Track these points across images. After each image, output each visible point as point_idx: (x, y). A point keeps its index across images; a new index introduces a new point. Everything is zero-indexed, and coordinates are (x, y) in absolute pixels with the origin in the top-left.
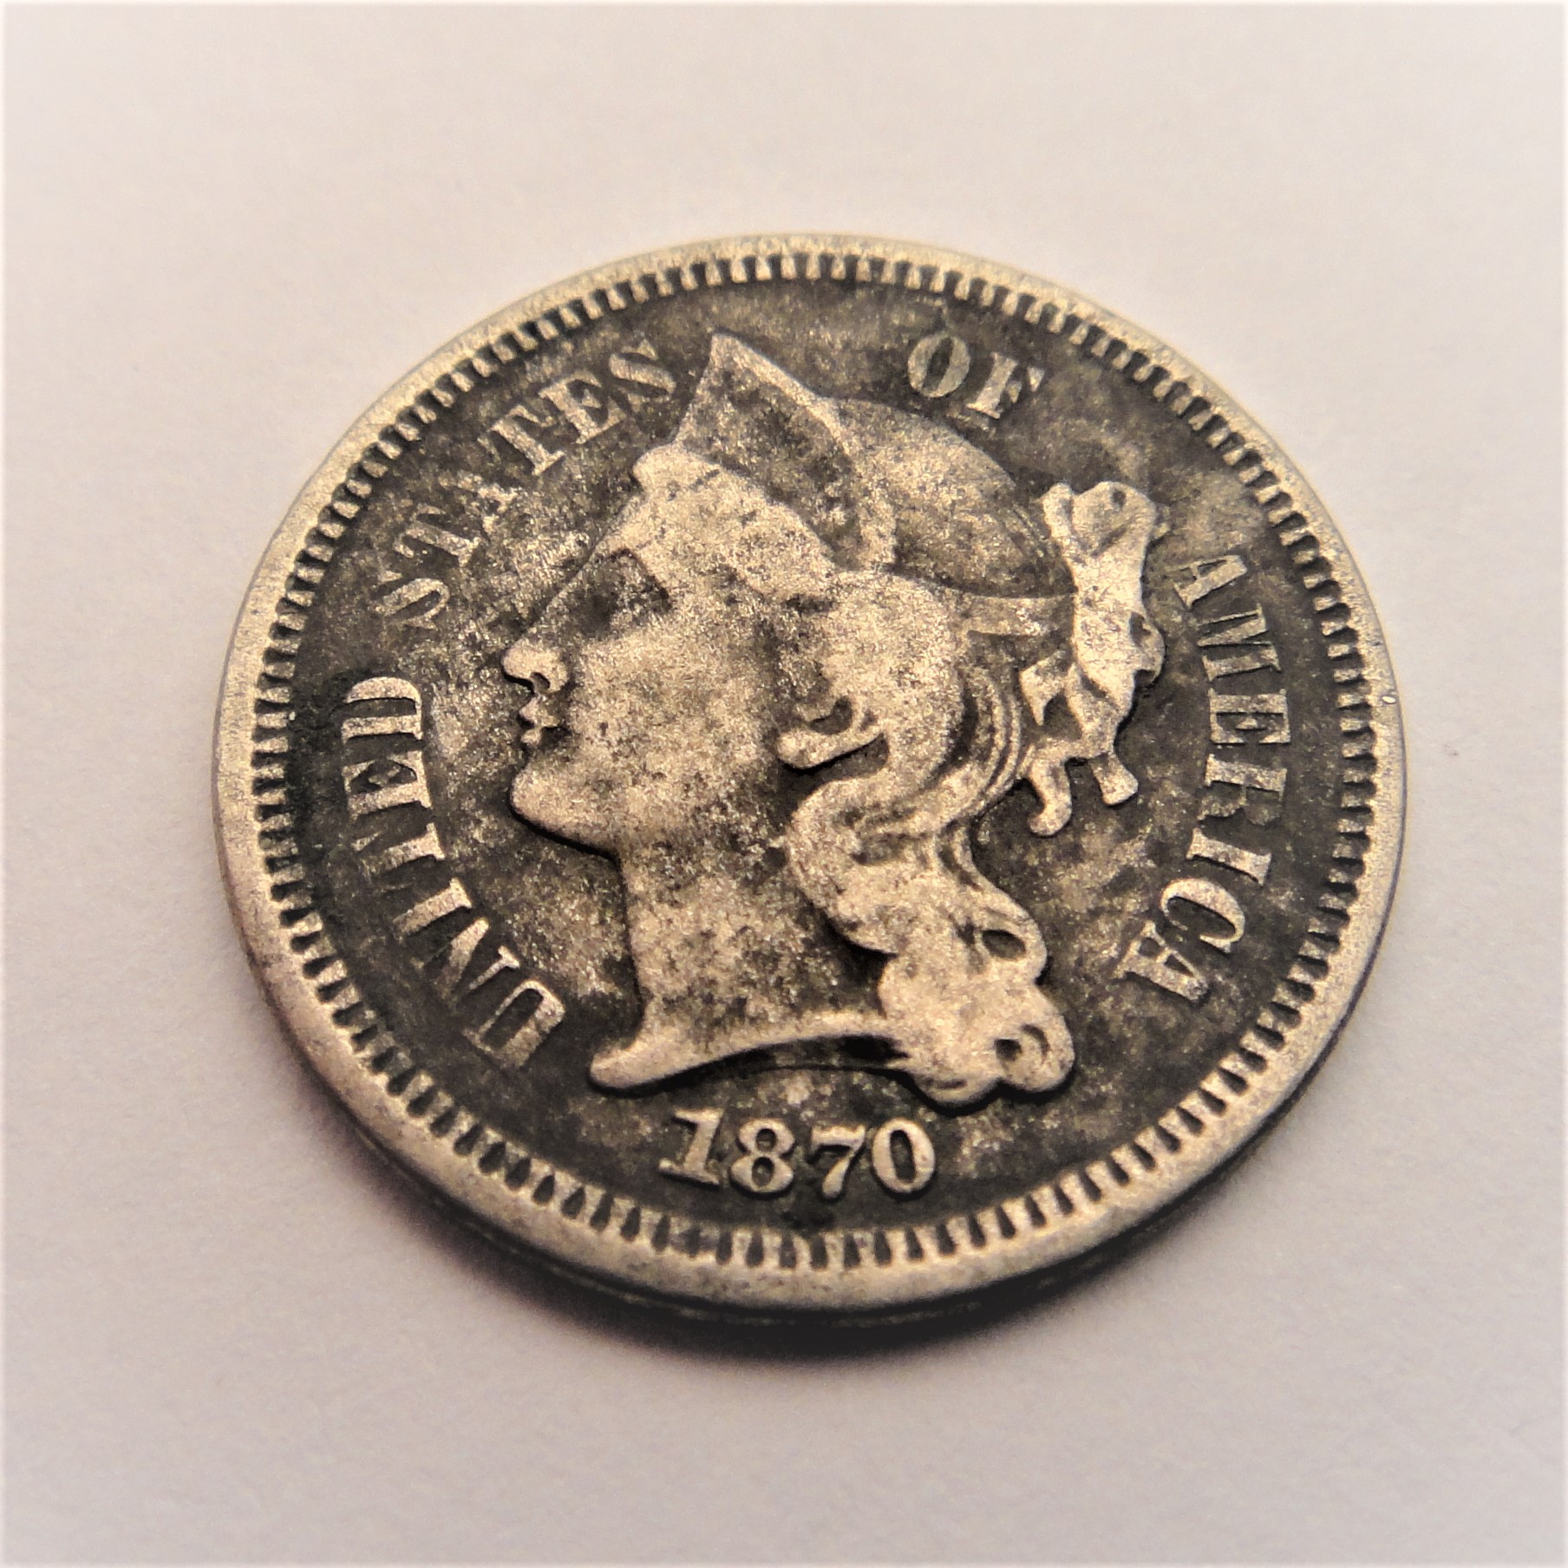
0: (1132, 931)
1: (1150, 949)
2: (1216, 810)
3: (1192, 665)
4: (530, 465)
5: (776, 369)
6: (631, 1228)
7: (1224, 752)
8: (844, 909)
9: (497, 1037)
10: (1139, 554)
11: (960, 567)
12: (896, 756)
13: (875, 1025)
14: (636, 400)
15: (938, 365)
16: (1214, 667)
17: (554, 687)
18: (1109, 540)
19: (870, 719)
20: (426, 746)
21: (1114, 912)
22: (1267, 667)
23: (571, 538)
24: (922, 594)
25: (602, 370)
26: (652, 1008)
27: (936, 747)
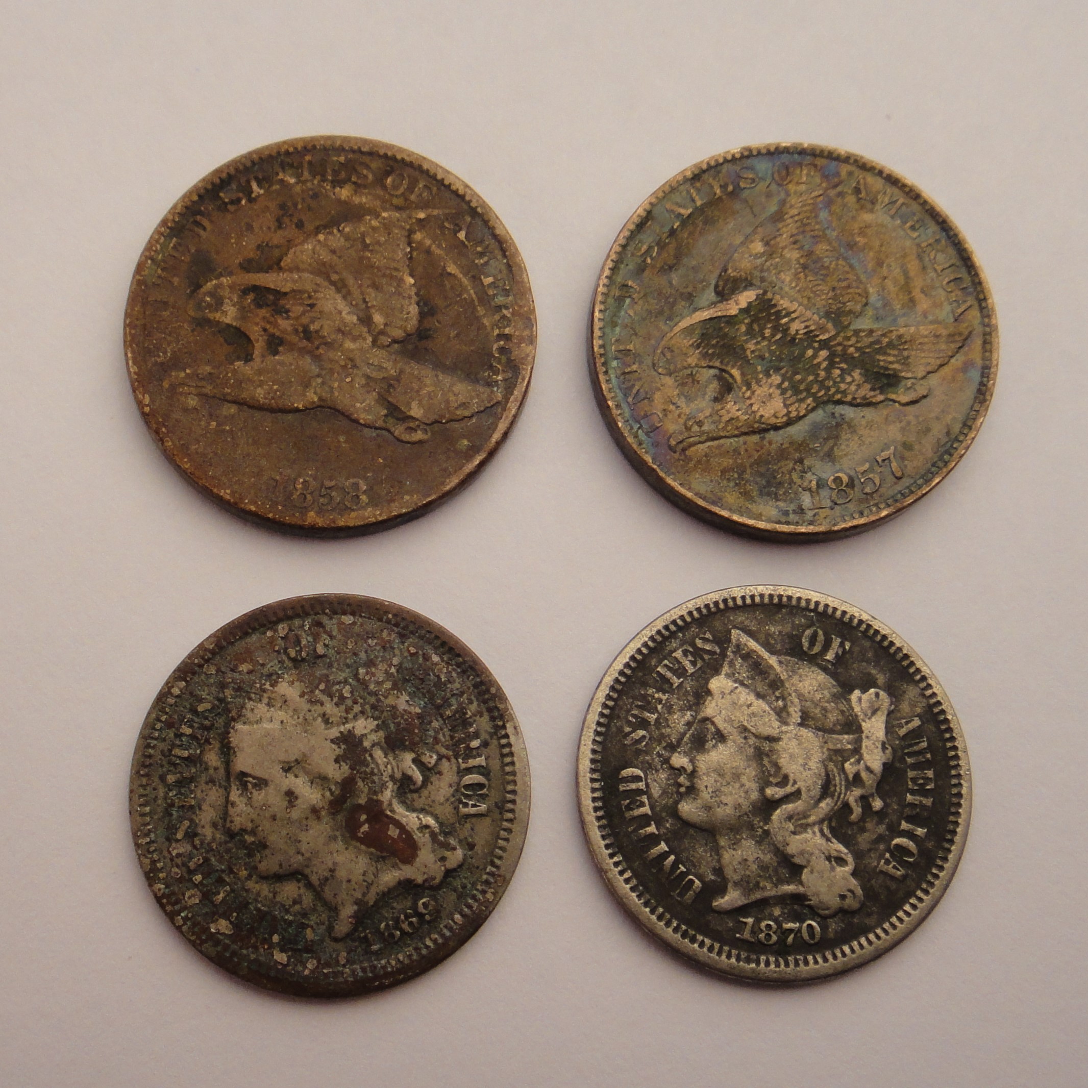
0: (882, 856)
1: (887, 862)
2: (909, 813)
3: (902, 760)
4: (672, 684)
5: (755, 644)
6: (729, 956)
7: (913, 792)
8: (790, 850)
9: (681, 895)
10: (884, 718)
11: (823, 724)
12: (804, 796)
13: (801, 889)
14: (706, 657)
15: (813, 640)
16: (909, 760)
17: (689, 771)
18: (874, 712)
19: (795, 782)
20: (647, 792)
21: (876, 850)
22: (927, 761)
23: (689, 713)
24: (810, 734)
25: (693, 645)
26: (730, 885)
27: (816, 791)
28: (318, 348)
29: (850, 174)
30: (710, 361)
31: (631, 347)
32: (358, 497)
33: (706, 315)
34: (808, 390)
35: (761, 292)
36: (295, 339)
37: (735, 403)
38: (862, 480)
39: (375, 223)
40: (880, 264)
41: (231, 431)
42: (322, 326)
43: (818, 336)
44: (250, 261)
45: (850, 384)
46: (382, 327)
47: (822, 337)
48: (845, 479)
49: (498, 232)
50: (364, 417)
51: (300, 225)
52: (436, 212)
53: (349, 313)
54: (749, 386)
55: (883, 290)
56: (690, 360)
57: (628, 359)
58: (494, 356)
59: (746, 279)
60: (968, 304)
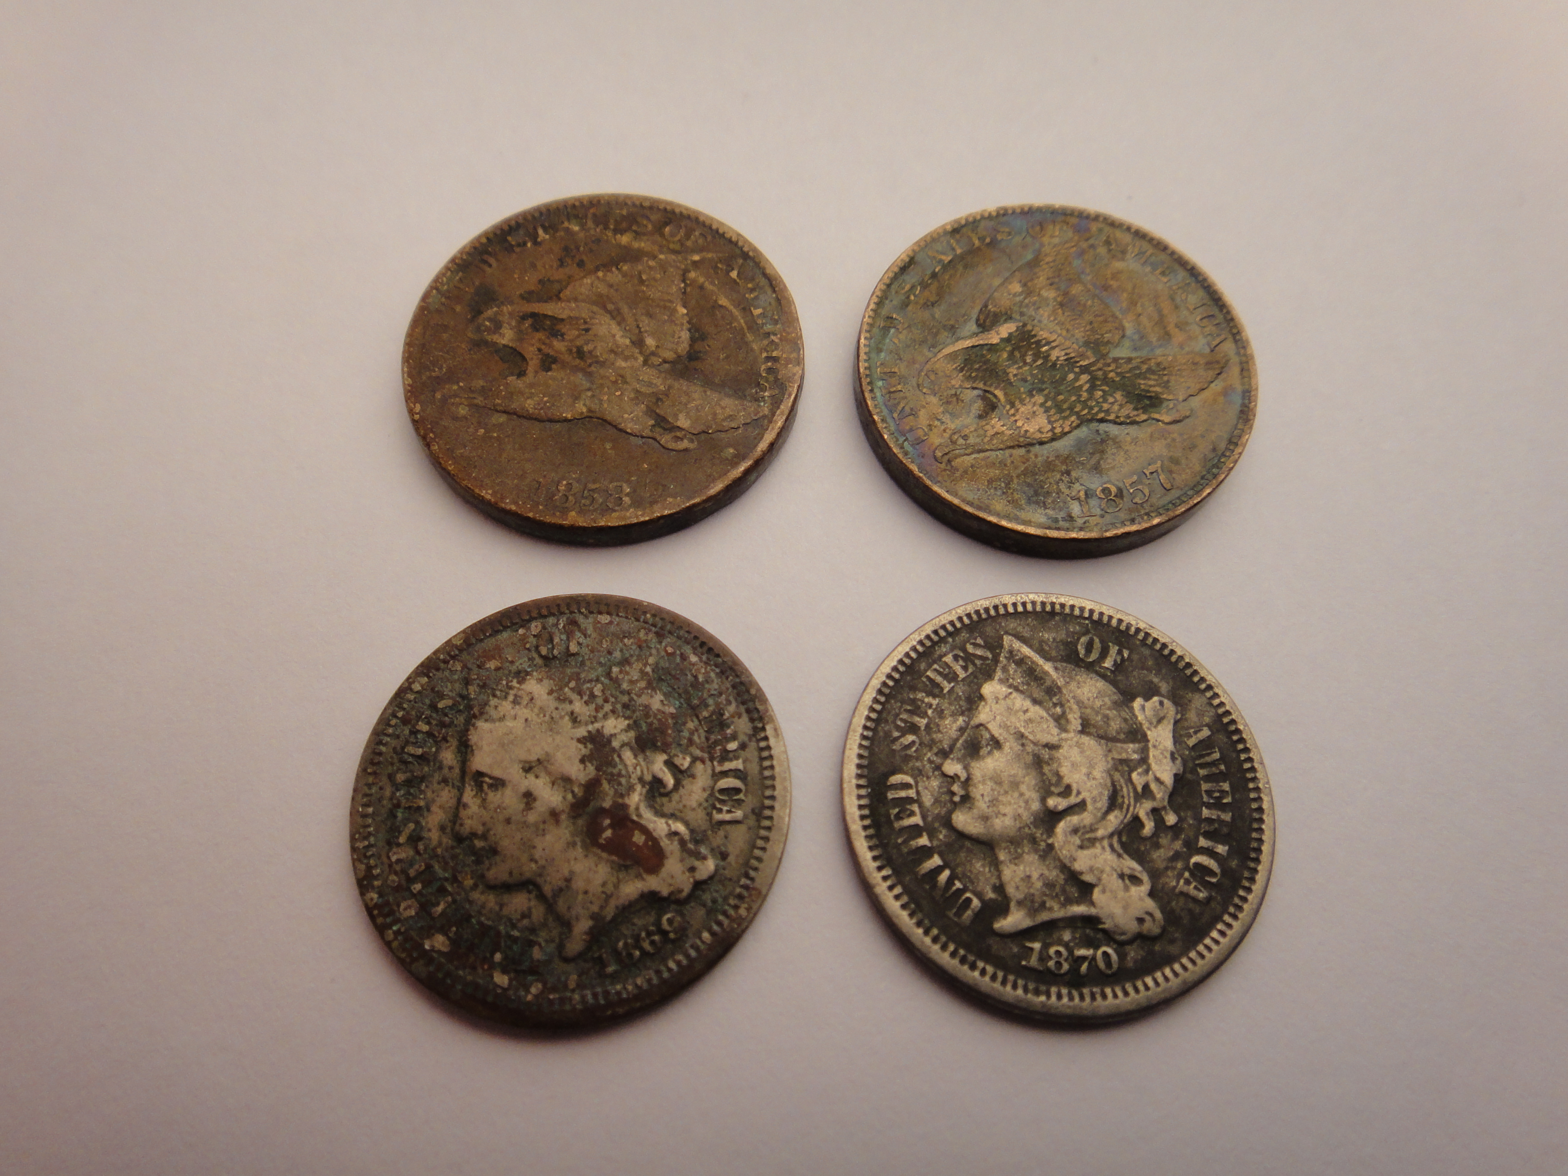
0: (1180, 876)
1: (1187, 882)
2: (1207, 828)
3: (1194, 771)
4: (942, 689)
5: (1029, 650)
6: (1015, 987)
7: (1209, 806)
8: (1077, 866)
9: (959, 914)
10: (1171, 727)
11: (1106, 732)
12: (1090, 807)
13: (1093, 911)
14: (978, 662)
15: (1089, 647)
16: (1202, 772)
17: (963, 779)
18: (1160, 721)
19: (1079, 793)
20: (918, 801)
21: (1174, 868)
22: (1221, 772)
23: (961, 719)
24: (1092, 742)
25: (964, 650)
26: (1013, 904)
27: (1103, 803)
28: (590, 365)
29: (1100, 230)
30: (974, 382)
31: (896, 370)
32: (621, 499)
33: (968, 343)
34: (1071, 408)
35: (1021, 324)
36: (567, 358)
37: (999, 419)
38: (1131, 491)
39: (652, 263)
40: (1133, 303)
41: (498, 439)
42: (595, 347)
43: (1078, 362)
44: (531, 293)
45: (1112, 403)
46: (654, 349)
47: (1082, 363)
48: (1114, 490)
49: (768, 271)
50: (630, 427)
51: (581, 264)
52: (710, 255)
53: (622, 336)
54: (1013, 405)
55: (1139, 324)
56: (953, 382)
57: (894, 381)
58: (761, 375)
59: (1006, 314)
60: (1223, 337)
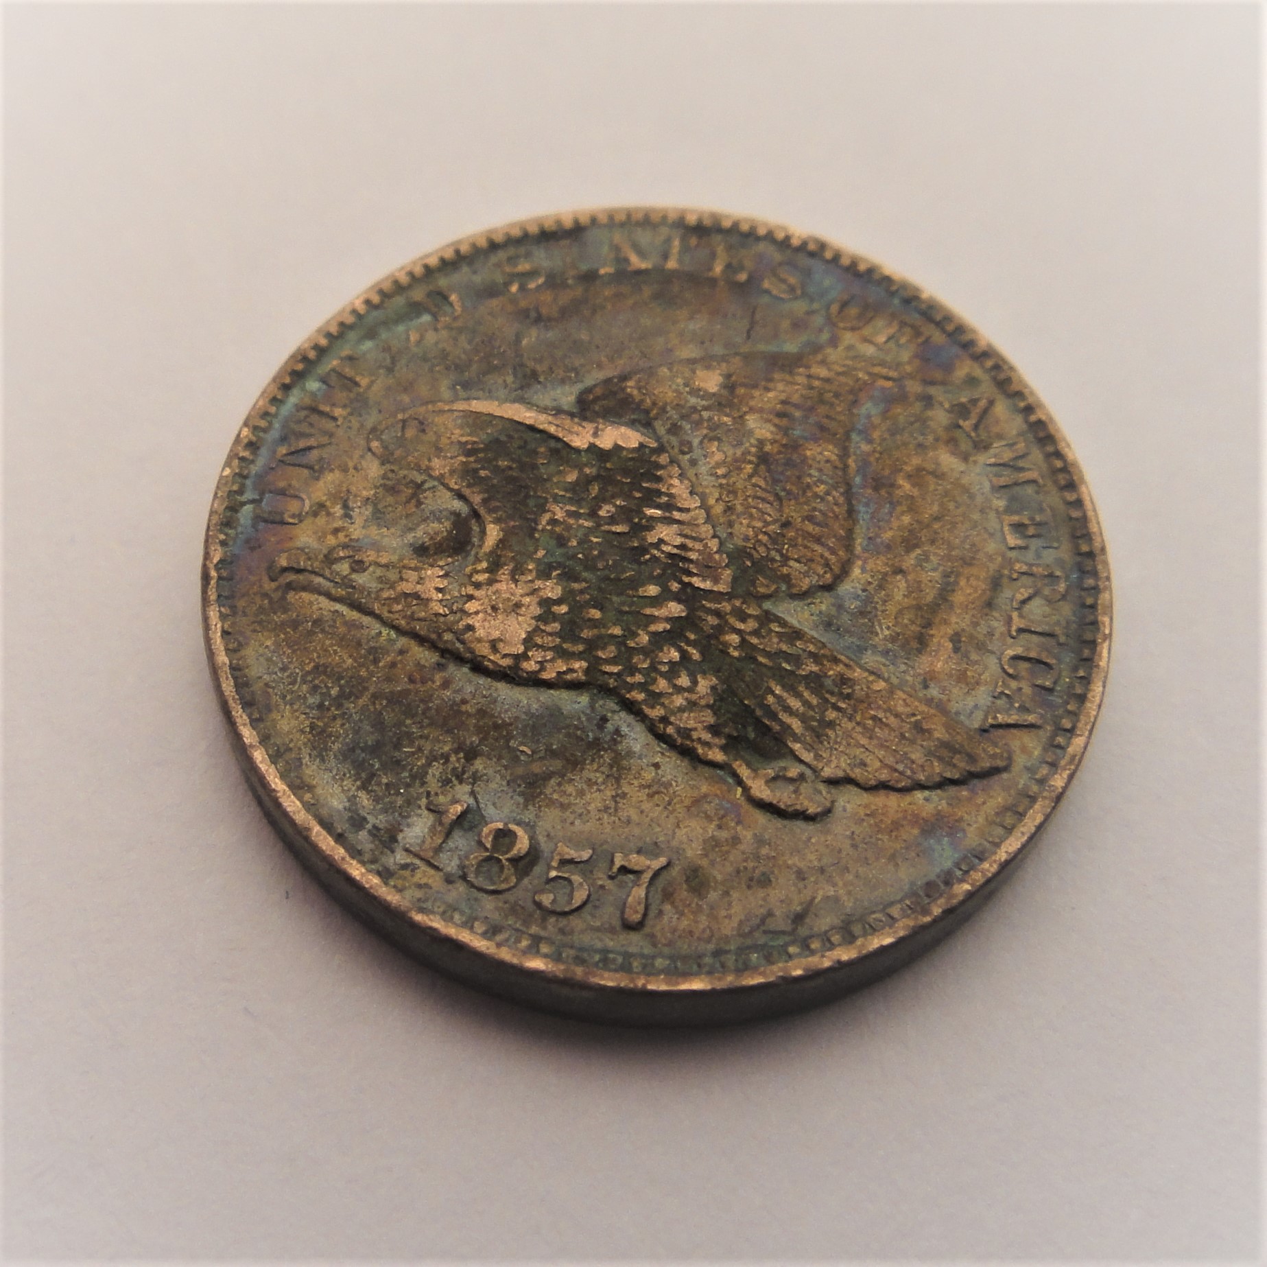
29: (971, 381)
30: (469, 486)
31: (364, 382)
33: (527, 416)
34: (592, 645)
35: (654, 445)
37: (446, 575)
38: (553, 874)
40: (910, 543)
43: (690, 574)
45: (679, 690)
47: (697, 582)
48: (523, 844)
54: (494, 568)
55: (881, 587)
56: (436, 463)
57: (341, 396)
59: (647, 412)
60: (1031, 718)
